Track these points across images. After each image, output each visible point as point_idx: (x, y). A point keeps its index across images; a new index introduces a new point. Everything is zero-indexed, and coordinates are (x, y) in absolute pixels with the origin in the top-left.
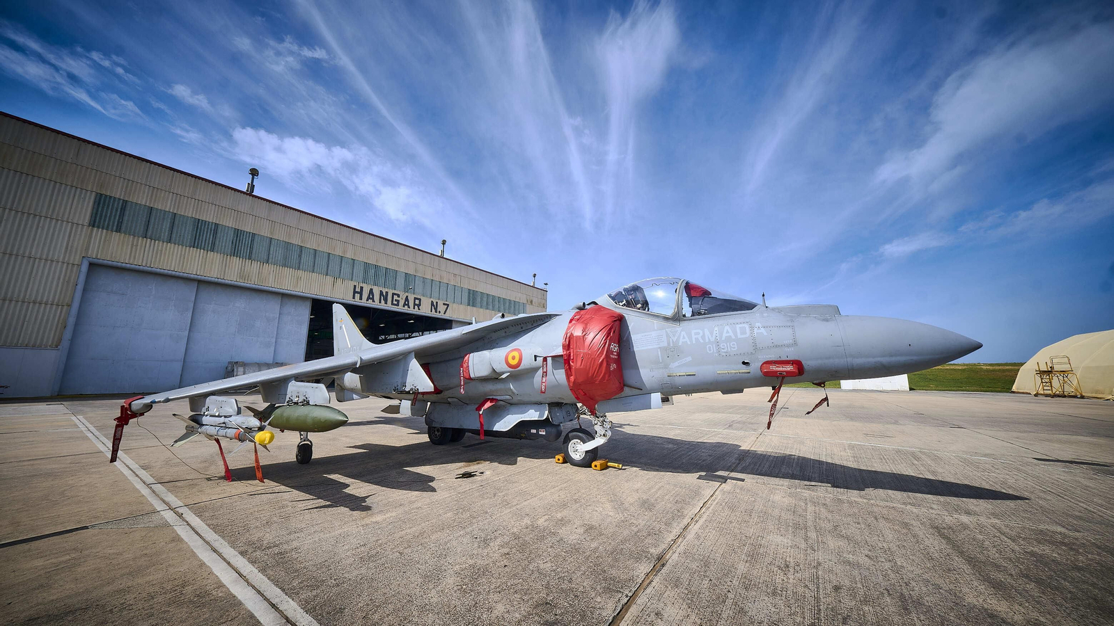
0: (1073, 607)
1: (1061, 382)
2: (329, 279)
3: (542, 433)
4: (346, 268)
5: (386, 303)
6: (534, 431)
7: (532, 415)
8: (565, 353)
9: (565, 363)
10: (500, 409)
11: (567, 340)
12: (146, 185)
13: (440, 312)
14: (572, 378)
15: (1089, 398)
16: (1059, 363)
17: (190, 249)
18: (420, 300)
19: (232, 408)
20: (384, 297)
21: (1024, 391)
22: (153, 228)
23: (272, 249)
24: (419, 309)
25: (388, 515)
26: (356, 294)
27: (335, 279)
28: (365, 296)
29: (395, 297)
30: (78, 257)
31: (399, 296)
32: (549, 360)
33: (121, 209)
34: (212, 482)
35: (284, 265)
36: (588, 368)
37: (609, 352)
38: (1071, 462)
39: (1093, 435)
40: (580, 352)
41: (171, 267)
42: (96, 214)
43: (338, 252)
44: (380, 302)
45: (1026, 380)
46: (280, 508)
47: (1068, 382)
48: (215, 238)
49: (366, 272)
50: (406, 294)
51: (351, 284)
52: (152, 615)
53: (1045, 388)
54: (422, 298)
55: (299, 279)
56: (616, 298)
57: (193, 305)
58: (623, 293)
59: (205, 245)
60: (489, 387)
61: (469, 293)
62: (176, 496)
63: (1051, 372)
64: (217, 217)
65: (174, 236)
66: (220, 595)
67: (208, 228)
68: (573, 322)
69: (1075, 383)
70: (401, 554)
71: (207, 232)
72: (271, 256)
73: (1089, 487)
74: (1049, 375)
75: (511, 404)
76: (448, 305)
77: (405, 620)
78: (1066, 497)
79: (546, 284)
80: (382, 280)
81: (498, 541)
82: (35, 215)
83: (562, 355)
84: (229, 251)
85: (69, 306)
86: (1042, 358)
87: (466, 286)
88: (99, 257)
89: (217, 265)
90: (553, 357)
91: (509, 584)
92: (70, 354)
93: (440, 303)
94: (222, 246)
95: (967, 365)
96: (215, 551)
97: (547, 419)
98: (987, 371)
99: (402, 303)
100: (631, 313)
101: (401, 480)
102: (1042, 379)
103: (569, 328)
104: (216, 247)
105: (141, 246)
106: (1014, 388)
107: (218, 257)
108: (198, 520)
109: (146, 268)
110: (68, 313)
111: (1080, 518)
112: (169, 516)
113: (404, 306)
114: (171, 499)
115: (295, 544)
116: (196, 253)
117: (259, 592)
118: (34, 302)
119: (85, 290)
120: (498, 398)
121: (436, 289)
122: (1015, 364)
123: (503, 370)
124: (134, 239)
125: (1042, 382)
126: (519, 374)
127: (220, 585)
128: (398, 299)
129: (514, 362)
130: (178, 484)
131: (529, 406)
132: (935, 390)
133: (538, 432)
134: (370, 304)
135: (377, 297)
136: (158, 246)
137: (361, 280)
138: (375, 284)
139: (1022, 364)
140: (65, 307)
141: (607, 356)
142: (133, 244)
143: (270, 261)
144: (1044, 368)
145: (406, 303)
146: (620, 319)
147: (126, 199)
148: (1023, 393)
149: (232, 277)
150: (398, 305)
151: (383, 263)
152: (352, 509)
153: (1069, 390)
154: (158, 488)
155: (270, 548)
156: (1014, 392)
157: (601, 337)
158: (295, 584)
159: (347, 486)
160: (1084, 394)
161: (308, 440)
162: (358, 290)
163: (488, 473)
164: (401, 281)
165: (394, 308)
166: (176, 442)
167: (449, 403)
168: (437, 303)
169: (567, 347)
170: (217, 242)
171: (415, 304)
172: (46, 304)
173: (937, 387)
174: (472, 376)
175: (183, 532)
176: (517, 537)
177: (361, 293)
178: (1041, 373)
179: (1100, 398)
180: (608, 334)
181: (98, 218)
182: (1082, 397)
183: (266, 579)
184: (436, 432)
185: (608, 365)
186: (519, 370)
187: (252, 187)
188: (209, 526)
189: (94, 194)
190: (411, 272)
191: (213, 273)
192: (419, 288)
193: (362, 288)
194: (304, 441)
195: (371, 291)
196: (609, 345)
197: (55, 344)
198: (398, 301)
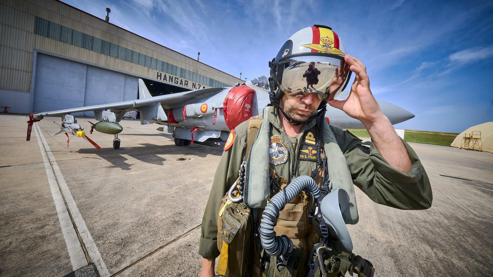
0: (411, 237)
1: (474, 143)
2: (146, 69)
3: (219, 144)
4: (154, 63)
5: (172, 82)
6: (216, 143)
7: (214, 136)
8: (224, 107)
9: (224, 112)
10: (201, 132)
11: (226, 101)
12: (58, 14)
13: (196, 88)
14: (227, 119)
15: (484, 152)
16: (475, 135)
17: (82, 49)
18: (187, 82)
19: (72, 120)
20: (171, 79)
21: (456, 146)
22: (64, 36)
23: (119, 51)
24: (187, 86)
25: (138, 172)
26: (159, 77)
27: (149, 68)
28: (163, 78)
29: (176, 80)
30: (31, 49)
31: (178, 79)
32: (218, 110)
33: (48, 25)
34: (72, 153)
35: (125, 60)
36: (234, 115)
37: (244, 108)
38: (455, 178)
39: (474, 167)
40: (230, 106)
41: (74, 57)
42: (37, 27)
43: (150, 55)
44: (169, 81)
45: (458, 141)
46: (95, 165)
47: (477, 144)
48: (92, 44)
49: (163, 66)
50: (181, 78)
51: (156, 71)
52: (14, 202)
53: (466, 146)
54: (188, 81)
55: (132, 67)
56: (254, 82)
57: (85, 76)
58: (258, 80)
59: (88, 47)
60: (196, 121)
61: (210, 80)
62: (55, 157)
63: (470, 138)
64: (92, 33)
65: (74, 41)
66: (47, 197)
67: (89, 39)
68: (230, 92)
69: (480, 144)
70: (132, 188)
71: (89, 41)
72: (119, 55)
73: (456, 189)
74: (469, 140)
75: (206, 130)
76: (200, 85)
77: (116, 214)
78: (442, 192)
79: (246, 79)
80: (170, 71)
81: (177, 187)
82: (9, 26)
83: (223, 108)
84: (100, 51)
85: (31, 72)
86: (468, 132)
87: (209, 76)
88: (41, 50)
89: (95, 57)
90: (220, 108)
91: (169, 204)
92: (35, 95)
93: (197, 84)
94: (96, 48)
95: (434, 132)
96: (56, 180)
97: (220, 138)
98: (443, 136)
99: (179, 82)
100: (259, 90)
101: (153, 159)
102: (465, 141)
103: (228, 95)
104: (93, 49)
105: (59, 46)
106: (452, 145)
107: (95, 54)
108: (58, 167)
109: (63, 57)
110: (31, 76)
111: (442, 201)
112: (47, 164)
113: (180, 84)
114: (53, 158)
115: (92, 180)
116: (85, 51)
117: (63, 198)
118: (16, 70)
119: (37, 66)
120: (200, 127)
121: (195, 76)
122: (455, 134)
123: (200, 114)
124: (55, 41)
125: (465, 143)
126: (206, 116)
127: (50, 193)
128: (177, 80)
129: (204, 110)
130: (59, 152)
131: (213, 132)
132: (416, 142)
133: (217, 143)
134: (165, 82)
135: (168, 79)
136: (67, 46)
137: (160, 69)
138: (167, 72)
139: (458, 134)
140: (30, 73)
141: (243, 110)
142: (55, 44)
143: (119, 58)
144: (468, 136)
145: (181, 83)
146: (253, 93)
147: (49, 20)
148: (455, 147)
149: (102, 64)
150: (177, 83)
151: (170, 62)
152: (123, 169)
153: (476, 147)
154: (50, 153)
155: (80, 181)
156: (451, 146)
157: (241, 100)
158: (80, 196)
159: (126, 159)
160: (482, 150)
161: (118, 139)
162: (159, 74)
163: (192, 159)
164: (179, 72)
165: (176, 85)
166: (55, 135)
167: (182, 128)
168: (195, 84)
169: (226, 104)
170: (94, 46)
171: (185, 84)
172: (21, 71)
173: (417, 141)
174: (187, 115)
175: (49, 172)
176: (186, 186)
177: (161, 76)
178: (466, 138)
179: (490, 152)
180: (244, 99)
181: (38, 31)
182: (481, 151)
183: (70, 192)
184: (178, 141)
185: (243, 114)
186: (206, 114)
187: (108, 18)
188: (60, 170)
189: (34, 17)
190: (184, 68)
191: (93, 62)
192: (187, 76)
193: (161, 74)
194: (116, 139)
195: (165, 76)
196: (244, 104)
197: (28, 90)
198: (177, 81)
